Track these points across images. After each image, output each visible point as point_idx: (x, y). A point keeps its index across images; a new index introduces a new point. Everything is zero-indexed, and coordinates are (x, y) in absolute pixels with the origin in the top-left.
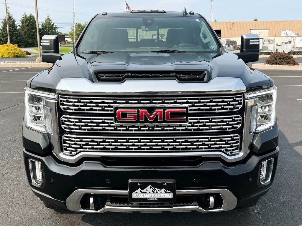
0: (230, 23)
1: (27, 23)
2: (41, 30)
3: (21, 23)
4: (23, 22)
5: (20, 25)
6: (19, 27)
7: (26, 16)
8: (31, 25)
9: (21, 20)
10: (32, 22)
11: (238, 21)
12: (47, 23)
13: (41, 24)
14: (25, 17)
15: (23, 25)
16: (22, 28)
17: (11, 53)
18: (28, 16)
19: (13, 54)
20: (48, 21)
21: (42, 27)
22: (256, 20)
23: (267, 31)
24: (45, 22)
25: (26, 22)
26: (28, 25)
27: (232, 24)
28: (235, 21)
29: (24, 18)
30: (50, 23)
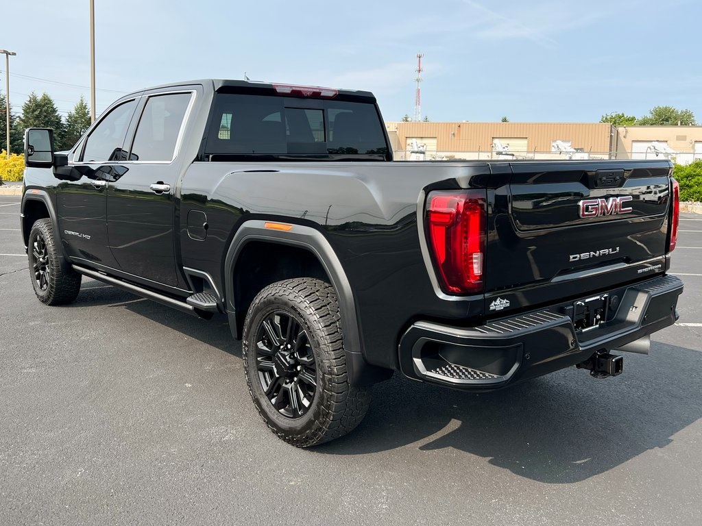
0: (454, 125)
1: (37, 113)
2: (65, 128)
3: (23, 112)
4: (27, 110)
5: (22, 116)
6: (18, 120)
7: (35, 99)
8: (45, 116)
9: (23, 105)
10: (46, 111)
11: (470, 122)
12: (78, 113)
13: (67, 115)
14: (33, 100)
15: (26, 117)
16: (25, 123)
17: (13, 173)
18: (39, 98)
19: (17, 175)
20: (82, 107)
21: (68, 121)
22: (505, 120)
23: (525, 142)
24: (73, 112)
25: (34, 111)
26: (37, 117)
27: (457, 127)
28: (464, 121)
29: (30, 101)
30: (85, 114)
